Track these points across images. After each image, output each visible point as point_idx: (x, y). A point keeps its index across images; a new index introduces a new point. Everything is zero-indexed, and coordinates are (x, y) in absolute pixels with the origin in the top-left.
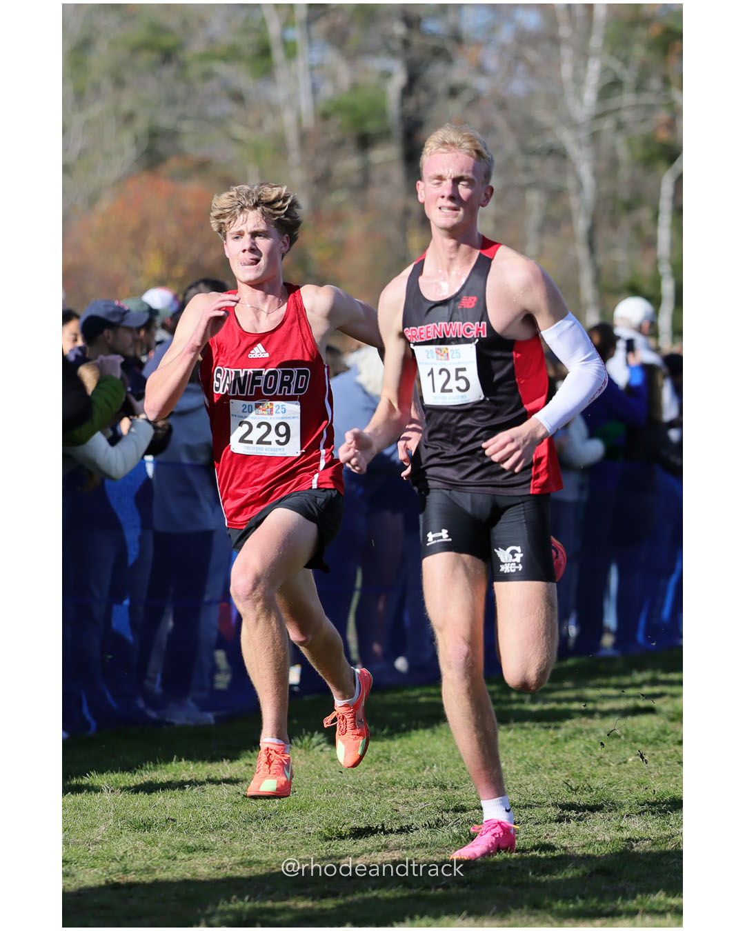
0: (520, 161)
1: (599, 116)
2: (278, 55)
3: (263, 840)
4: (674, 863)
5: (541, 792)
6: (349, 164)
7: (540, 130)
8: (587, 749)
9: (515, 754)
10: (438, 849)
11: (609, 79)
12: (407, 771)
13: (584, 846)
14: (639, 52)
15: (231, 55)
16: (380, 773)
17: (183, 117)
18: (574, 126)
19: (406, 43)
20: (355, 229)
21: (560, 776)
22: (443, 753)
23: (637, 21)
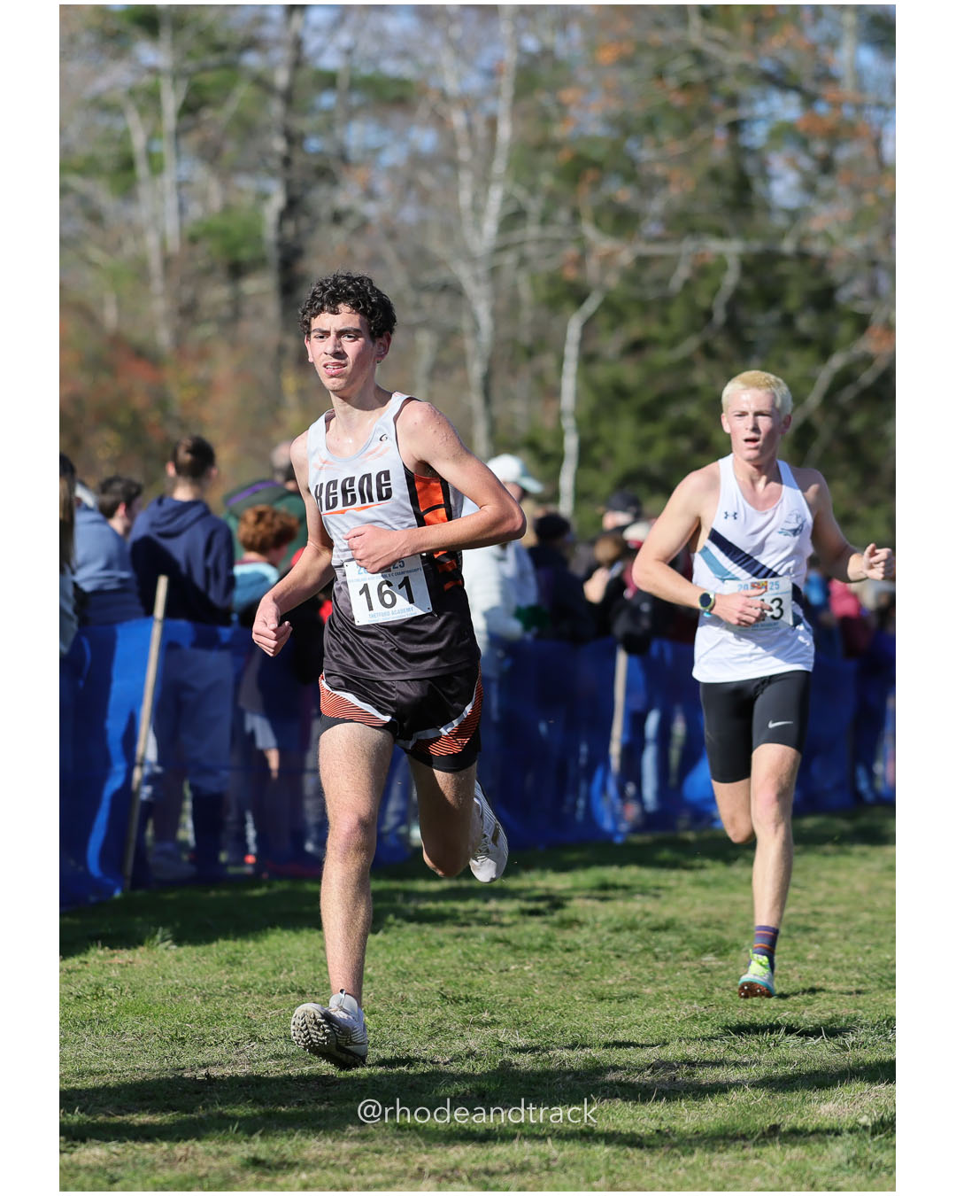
0: (410, 297)
1: (500, 249)
2: (142, 169)
3: (96, 1046)
4: (558, 1083)
5: (412, 1000)
6: (217, 294)
7: (434, 263)
8: (465, 954)
9: (384, 958)
11: (511, 208)
12: (261, 974)
14: (547, 180)
15: (89, 168)
16: (231, 976)
18: (471, 259)
19: (287, 161)
20: (223, 367)
21: (434, 984)
23: (545, 145)
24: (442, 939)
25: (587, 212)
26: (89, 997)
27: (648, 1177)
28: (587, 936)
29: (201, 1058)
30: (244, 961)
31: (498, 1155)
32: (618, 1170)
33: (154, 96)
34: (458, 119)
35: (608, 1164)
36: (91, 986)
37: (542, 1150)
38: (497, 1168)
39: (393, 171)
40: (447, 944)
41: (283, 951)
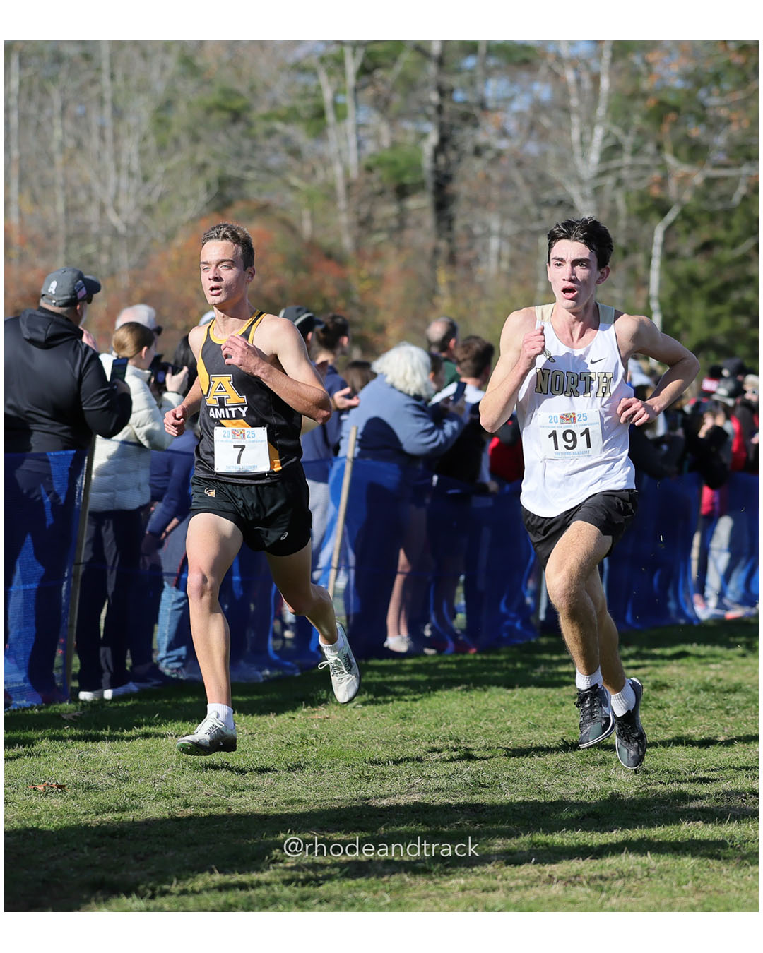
0: (534, 210)
1: (602, 174)
2: (330, 117)
3: (303, 782)
6: (387, 210)
7: (552, 185)
9: (519, 714)
10: (453, 794)
11: (610, 142)
12: (427, 726)
13: (577, 794)
14: (637, 120)
15: (291, 116)
16: (404, 728)
17: (248, 168)
18: (581, 182)
19: (440, 109)
20: (392, 265)
21: (558, 734)
22: (458, 711)
23: (637, 95)
24: (563, 700)
25: (668, 145)
26: (296, 745)
27: (725, 882)
28: (675, 697)
29: (383, 792)
30: (413, 716)
31: (610, 865)
32: (701, 877)
33: (339, 62)
34: (570, 76)
35: (694, 872)
36: (298, 736)
37: (644, 862)
38: (609, 875)
39: (520, 115)
40: (568, 703)
41: (442, 709)
